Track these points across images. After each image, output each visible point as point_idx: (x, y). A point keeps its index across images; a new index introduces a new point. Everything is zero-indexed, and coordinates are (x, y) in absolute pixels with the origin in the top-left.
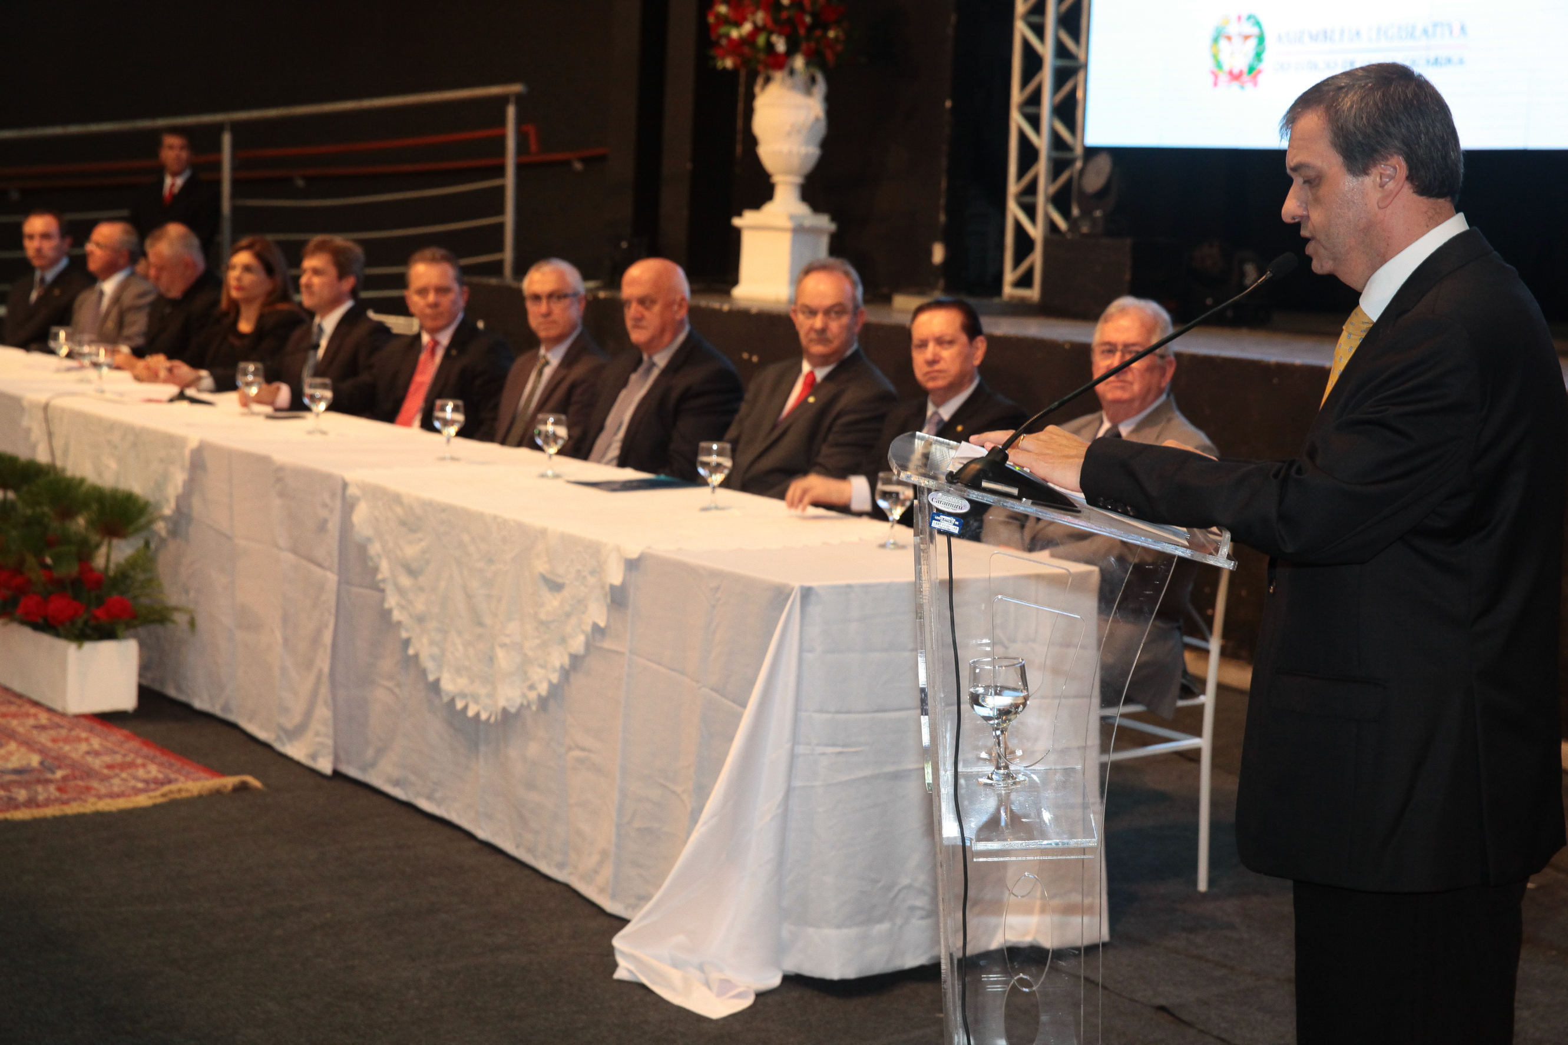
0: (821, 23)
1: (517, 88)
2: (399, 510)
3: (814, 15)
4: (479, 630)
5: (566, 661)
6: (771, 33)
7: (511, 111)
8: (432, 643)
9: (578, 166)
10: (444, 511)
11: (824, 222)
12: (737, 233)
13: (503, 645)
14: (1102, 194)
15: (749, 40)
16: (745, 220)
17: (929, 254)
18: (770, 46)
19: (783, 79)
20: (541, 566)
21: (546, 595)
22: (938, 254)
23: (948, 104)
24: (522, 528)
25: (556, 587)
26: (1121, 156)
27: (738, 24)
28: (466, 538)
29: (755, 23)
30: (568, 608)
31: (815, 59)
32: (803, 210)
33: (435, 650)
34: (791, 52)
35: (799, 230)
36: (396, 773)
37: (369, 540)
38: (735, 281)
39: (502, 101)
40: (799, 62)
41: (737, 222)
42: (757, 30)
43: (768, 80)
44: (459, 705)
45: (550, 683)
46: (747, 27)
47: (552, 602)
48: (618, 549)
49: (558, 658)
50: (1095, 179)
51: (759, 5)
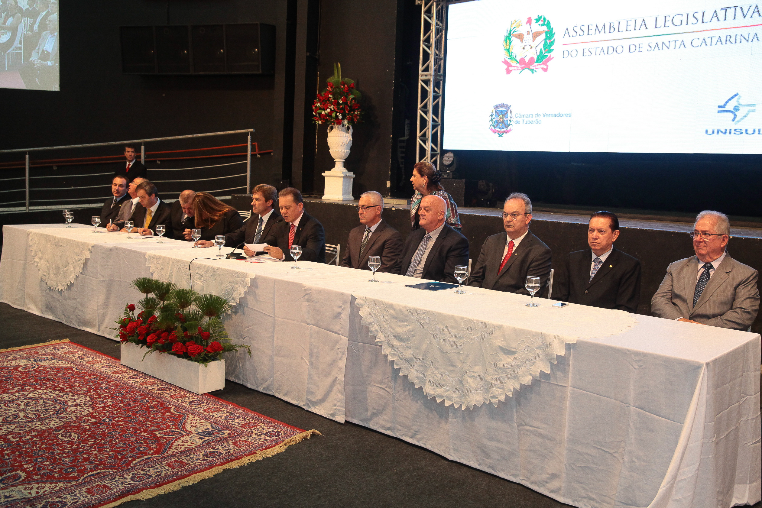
0: (352, 109)
1: (252, 130)
2: (392, 312)
3: (350, 107)
4: (452, 368)
5: (518, 387)
6: (337, 112)
7: (249, 137)
8: (417, 371)
9: (259, 156)
10: (425, 313)
11: (351, 174)
12: (323, 178)
13: (471, 377)
14: (449, 166)
15: (330, 115)
16: (326, 174)
17: (391, 183)
18: (337, 116)
19: (338, 128)
20: (499, 342)
21: (503, 356)
22: (388, 184)
23: (391, 136)
24: (483, 325)
25: (509, 352)
26: (456, 153)
27: (324, 110)
28: (441, 327)
29: (331, 109)
30: (519, 363)
31: (351, 121)
32: (345, 170)
33: (420, 375)
34: (344, 118)
35: (345, 177)
36: (388, 425)
37: (370, 323)
38: (323, 194)
39: (247, 134)
40: (346, 122)
41: (323, 174)
42: (332, 111)
43: (332, 128)
44: (439, 401)
45: (507, 396)
46: (329, 110)
47: (507, 360)
48: (559, 338)
49: (511, 386)
50: (448, 160)
51: (332, 103)
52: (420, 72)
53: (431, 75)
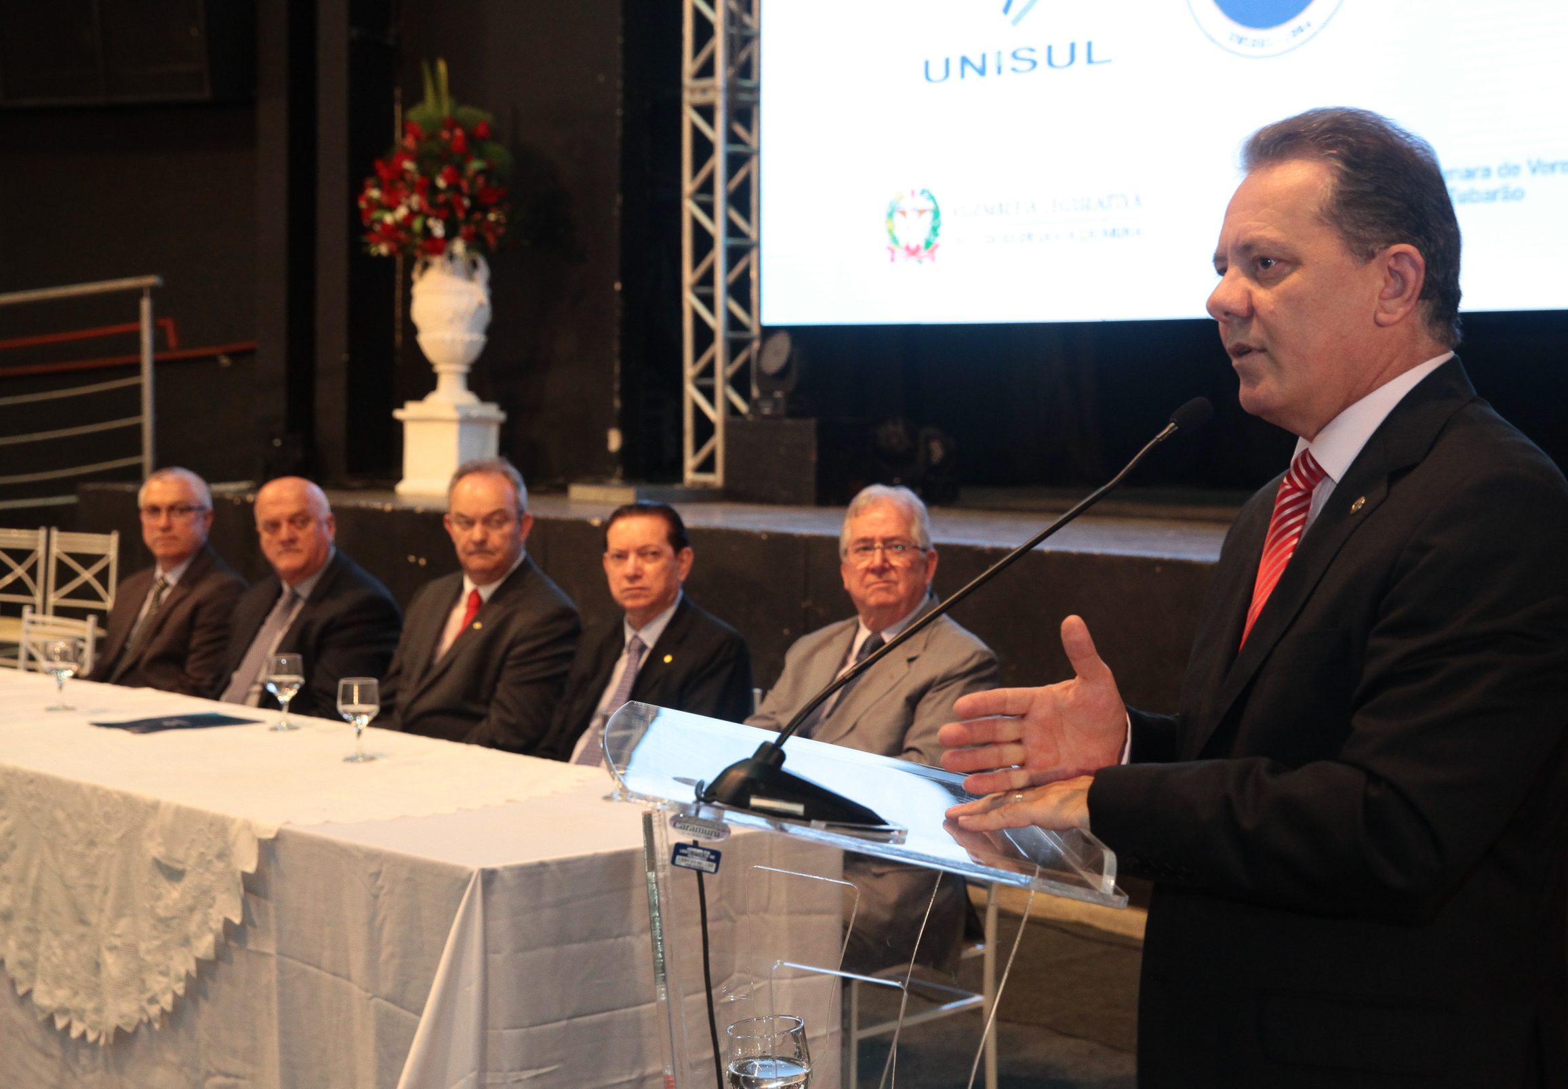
0: (480, 206)
1: (151, 280)
3: (472, 198)
4: (81, 929)
5: (192, 967)
6: (427, 217)
7: (146, 305)
8: (22, 946)
9: (225, 361)
10: (31, 782)
11: (493, 411)
12: (399, 426)
13: (112, 948)
14: (783, 373)
15: (405, 224)
16: (409, 413)
17: (605, 441)
18: (427, 231)
19: (443, 265)
20: (154, 849)
21: (165, 886)
22: (614, 441)
23: (618, 286)
24: (128, 801)
25: (174, 875)
26: (799, 334)
27: (392, 209)
28: (60, 815)
29: (409, 207)
30: (190, 901)
31: (476, 243)
32: (469, 399)
33: (26, 955)
34: (450, 235)
35: (466, 421)
38: (399, 477)
39: (137, 294)
40: (459, 247)
41: (398, 414)
42: (412, 214)
43: (426, 266)
44: (60, 1023)
45: (175, 994)
46: (402, 212)
47: (173, 894)
48: (248, 826)
49: (183, 964)
50: (775, 358)
51: (413, 188)
52: (687, 80)
53: (717, 90)
